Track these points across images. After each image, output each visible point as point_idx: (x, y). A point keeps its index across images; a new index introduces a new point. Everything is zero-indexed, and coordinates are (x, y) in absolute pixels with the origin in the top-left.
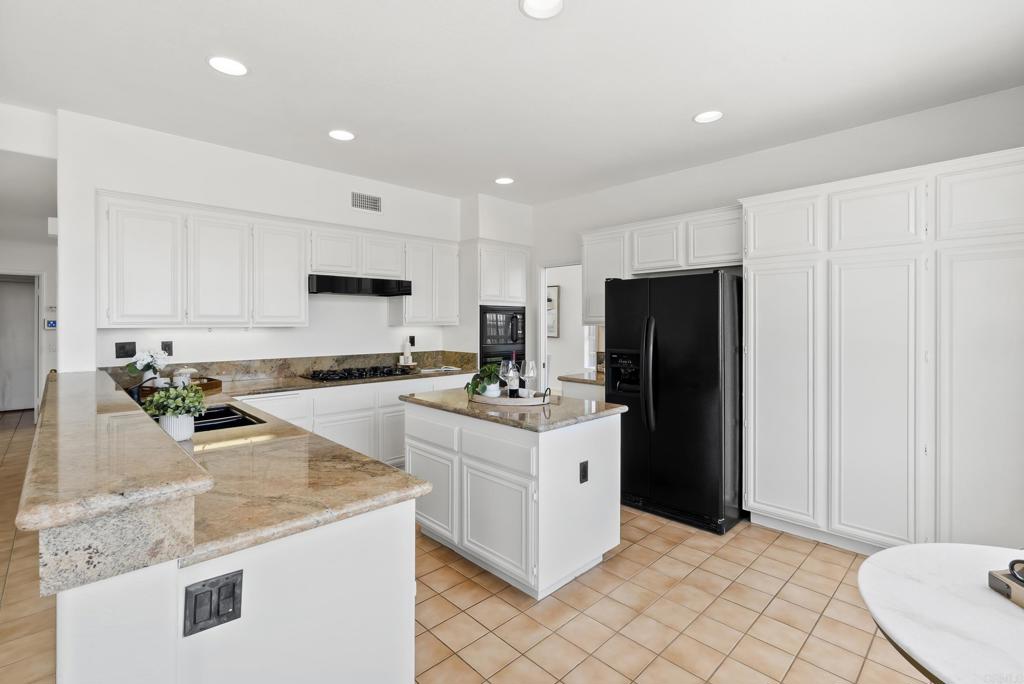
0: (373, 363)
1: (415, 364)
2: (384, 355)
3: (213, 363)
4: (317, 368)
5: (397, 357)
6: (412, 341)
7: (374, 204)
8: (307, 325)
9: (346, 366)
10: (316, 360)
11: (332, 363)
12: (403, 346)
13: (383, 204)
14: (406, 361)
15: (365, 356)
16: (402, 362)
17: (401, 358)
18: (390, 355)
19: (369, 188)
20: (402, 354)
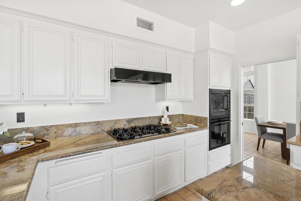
0: (147, 123)
1: (170, 122)
2: (153, 117)
3: (52, 126)
4: (117, 126)
5: (160, 118)
6: (167, 108)
7: (149, 26)
8: (109, 101)
9: (133, 125)
10: (116, 121)
11: (125, 123)
12: (163, 112)
13: (155, 26)
14: (165, 121)
15: (143, 118)
16: (163, 122)
17: (163, 119)
18: (156, 117)
19: (147, 16)
20: (163, 117)
